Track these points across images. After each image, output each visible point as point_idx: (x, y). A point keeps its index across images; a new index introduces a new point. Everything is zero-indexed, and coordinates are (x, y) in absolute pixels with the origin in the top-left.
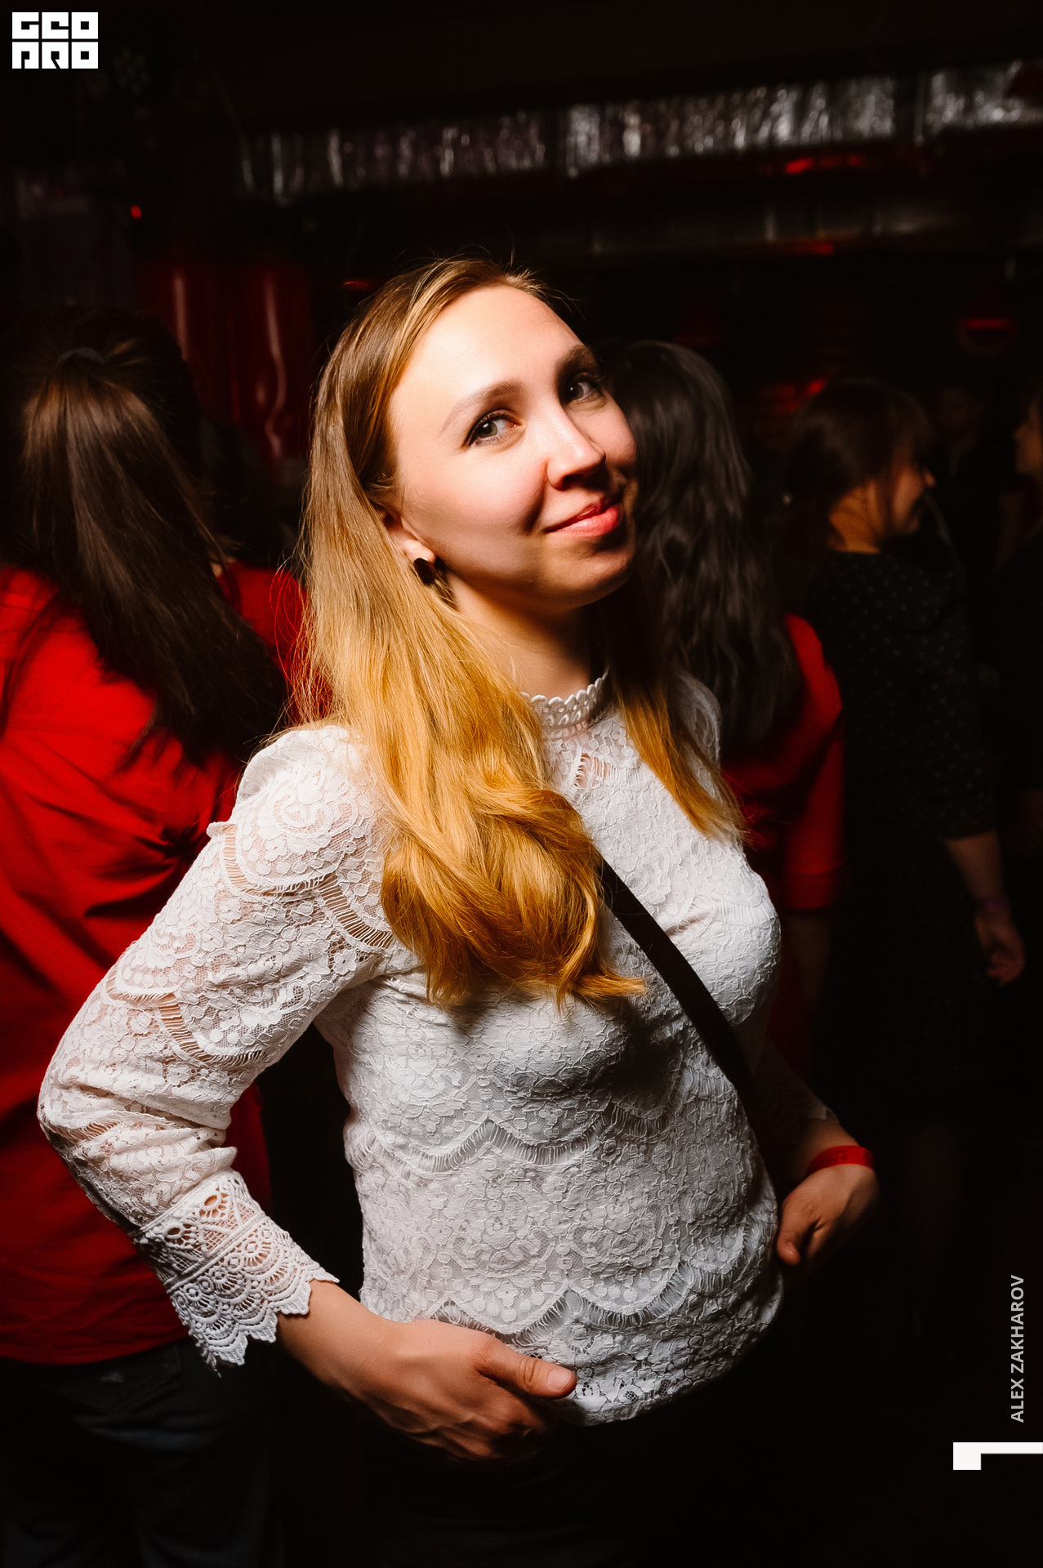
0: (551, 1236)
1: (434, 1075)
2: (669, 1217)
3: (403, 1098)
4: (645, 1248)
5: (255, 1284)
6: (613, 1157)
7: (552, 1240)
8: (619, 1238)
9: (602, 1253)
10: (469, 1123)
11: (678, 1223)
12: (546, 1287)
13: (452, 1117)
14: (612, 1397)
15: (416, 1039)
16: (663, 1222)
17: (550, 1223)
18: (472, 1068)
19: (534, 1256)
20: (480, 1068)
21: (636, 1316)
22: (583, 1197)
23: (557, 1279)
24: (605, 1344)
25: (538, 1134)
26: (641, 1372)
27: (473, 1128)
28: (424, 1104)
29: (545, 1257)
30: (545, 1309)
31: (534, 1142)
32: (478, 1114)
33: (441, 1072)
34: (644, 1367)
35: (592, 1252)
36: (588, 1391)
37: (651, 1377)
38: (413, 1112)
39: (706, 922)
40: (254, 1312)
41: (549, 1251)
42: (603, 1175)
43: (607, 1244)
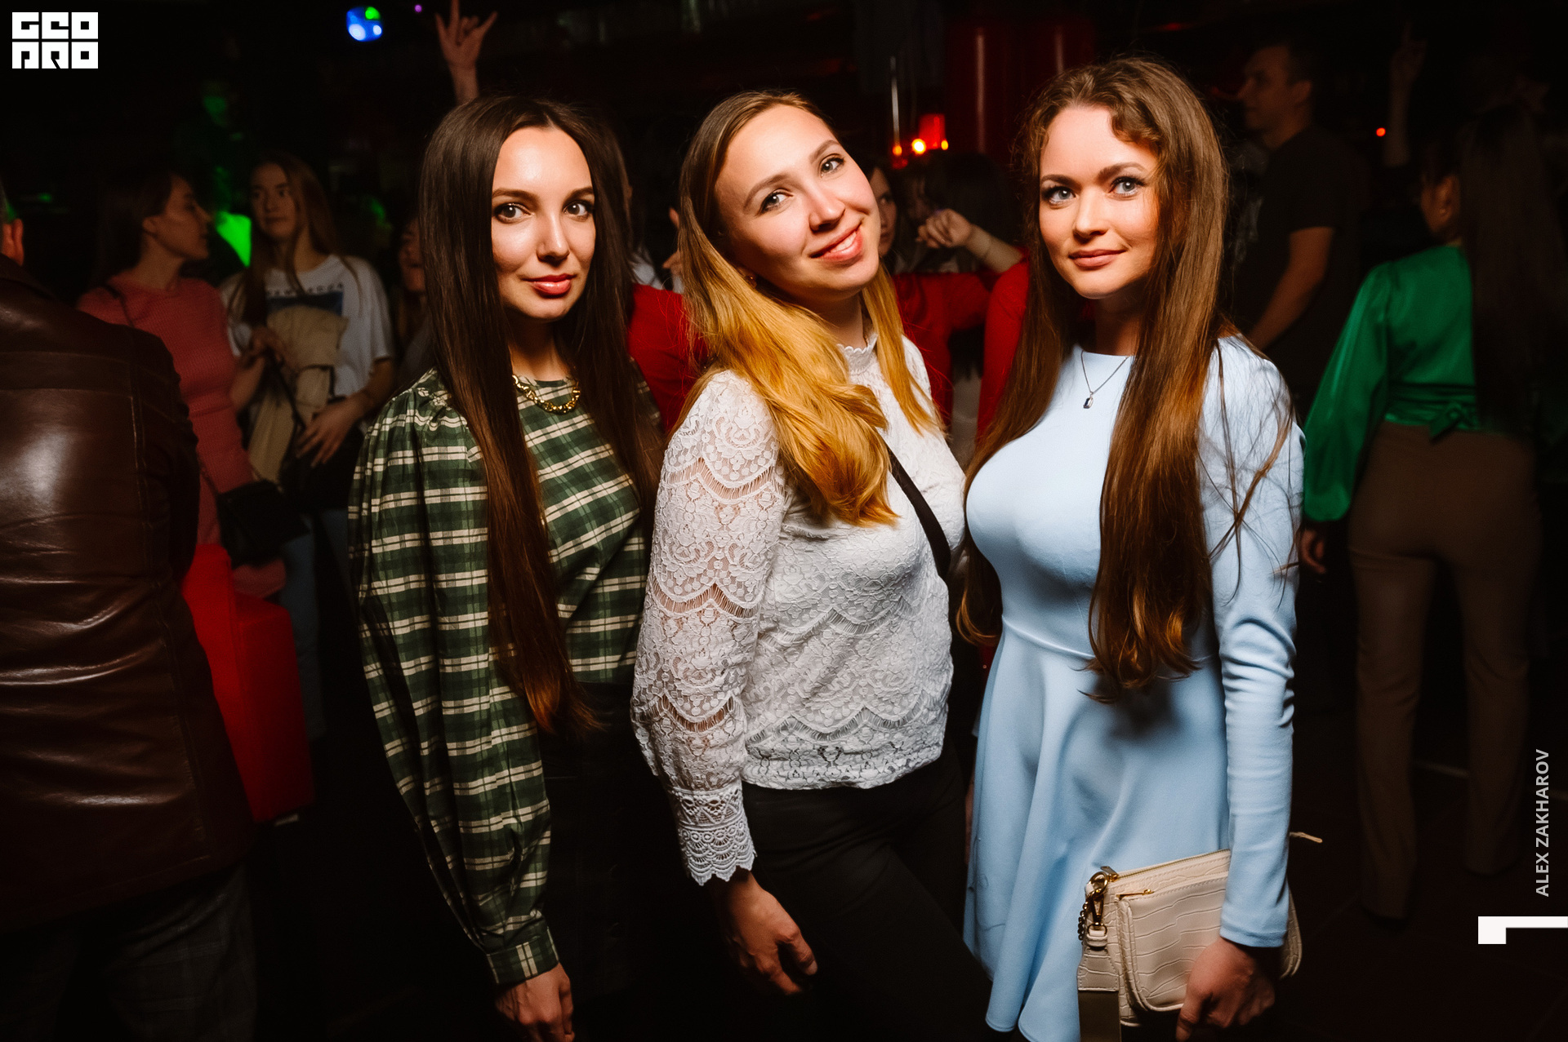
0: (857, 675)
1: (800, 584)
2: (919, 663)
3: (778, 599)
4: (907, 682)
5: (736, 846)
6: (896, 628)
7: (857, 678)
8: (895, 676)
9: (886, 685)
10: (820, 612)
11: (922, 668)
12: (851, 706)
13: (810, 609)
14: (881, 770)
15: (790, 562)
16: (916, 667)
17: (857, 668)
18: (826, 578)
19: (845, 688)
20: (833, 577)
21: (899, 721)
22: (878, 651)
23: (858, 701)
24: (881, 738)
25: (862, 617)
26: (897, 755)
27: (822, 615)
28: (793, 602)
29: (852, 687)
30: (850, 718)
31: (858, 622)
32: (827, 606)
33: (805, 582)
34: (899, 752)
35: (880, 684)
36: (868, 766)
37: (902, 757)
38: (784, 608)
39: (937, 488)
40: (726, 863)
41: (855, 684)
42: (890, 639)
43: (888, 680)
